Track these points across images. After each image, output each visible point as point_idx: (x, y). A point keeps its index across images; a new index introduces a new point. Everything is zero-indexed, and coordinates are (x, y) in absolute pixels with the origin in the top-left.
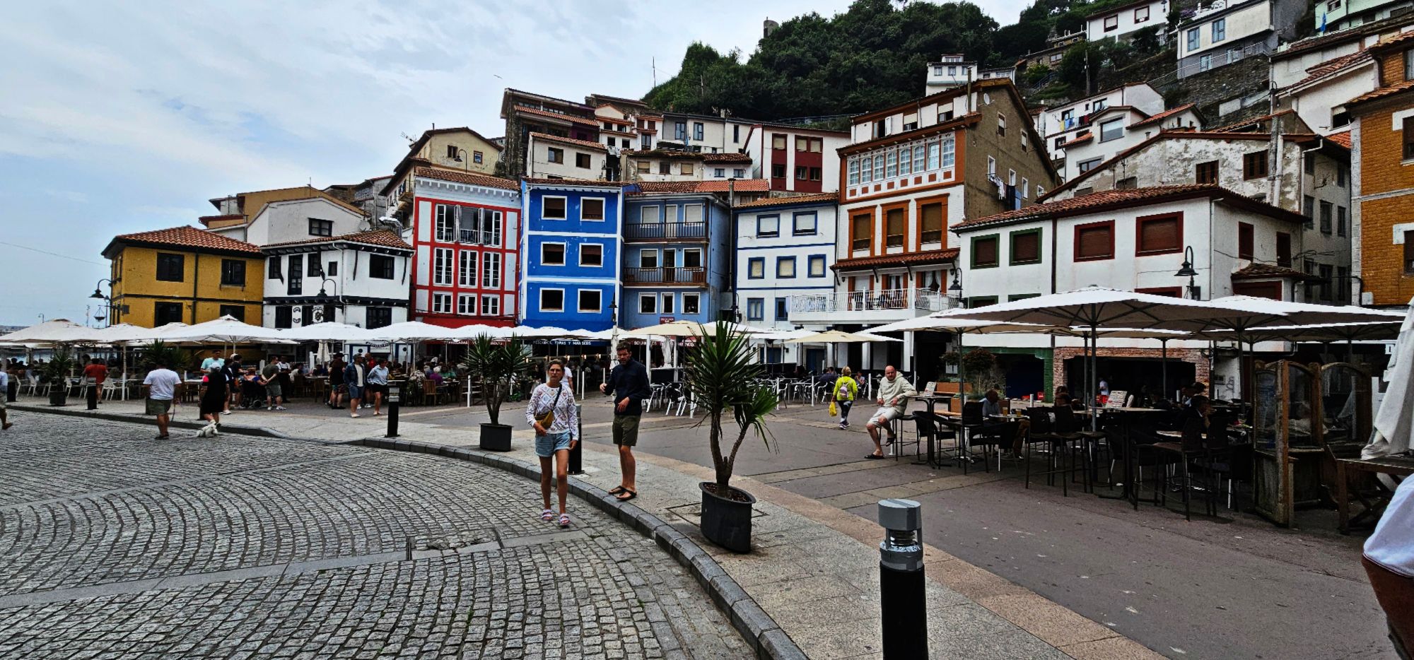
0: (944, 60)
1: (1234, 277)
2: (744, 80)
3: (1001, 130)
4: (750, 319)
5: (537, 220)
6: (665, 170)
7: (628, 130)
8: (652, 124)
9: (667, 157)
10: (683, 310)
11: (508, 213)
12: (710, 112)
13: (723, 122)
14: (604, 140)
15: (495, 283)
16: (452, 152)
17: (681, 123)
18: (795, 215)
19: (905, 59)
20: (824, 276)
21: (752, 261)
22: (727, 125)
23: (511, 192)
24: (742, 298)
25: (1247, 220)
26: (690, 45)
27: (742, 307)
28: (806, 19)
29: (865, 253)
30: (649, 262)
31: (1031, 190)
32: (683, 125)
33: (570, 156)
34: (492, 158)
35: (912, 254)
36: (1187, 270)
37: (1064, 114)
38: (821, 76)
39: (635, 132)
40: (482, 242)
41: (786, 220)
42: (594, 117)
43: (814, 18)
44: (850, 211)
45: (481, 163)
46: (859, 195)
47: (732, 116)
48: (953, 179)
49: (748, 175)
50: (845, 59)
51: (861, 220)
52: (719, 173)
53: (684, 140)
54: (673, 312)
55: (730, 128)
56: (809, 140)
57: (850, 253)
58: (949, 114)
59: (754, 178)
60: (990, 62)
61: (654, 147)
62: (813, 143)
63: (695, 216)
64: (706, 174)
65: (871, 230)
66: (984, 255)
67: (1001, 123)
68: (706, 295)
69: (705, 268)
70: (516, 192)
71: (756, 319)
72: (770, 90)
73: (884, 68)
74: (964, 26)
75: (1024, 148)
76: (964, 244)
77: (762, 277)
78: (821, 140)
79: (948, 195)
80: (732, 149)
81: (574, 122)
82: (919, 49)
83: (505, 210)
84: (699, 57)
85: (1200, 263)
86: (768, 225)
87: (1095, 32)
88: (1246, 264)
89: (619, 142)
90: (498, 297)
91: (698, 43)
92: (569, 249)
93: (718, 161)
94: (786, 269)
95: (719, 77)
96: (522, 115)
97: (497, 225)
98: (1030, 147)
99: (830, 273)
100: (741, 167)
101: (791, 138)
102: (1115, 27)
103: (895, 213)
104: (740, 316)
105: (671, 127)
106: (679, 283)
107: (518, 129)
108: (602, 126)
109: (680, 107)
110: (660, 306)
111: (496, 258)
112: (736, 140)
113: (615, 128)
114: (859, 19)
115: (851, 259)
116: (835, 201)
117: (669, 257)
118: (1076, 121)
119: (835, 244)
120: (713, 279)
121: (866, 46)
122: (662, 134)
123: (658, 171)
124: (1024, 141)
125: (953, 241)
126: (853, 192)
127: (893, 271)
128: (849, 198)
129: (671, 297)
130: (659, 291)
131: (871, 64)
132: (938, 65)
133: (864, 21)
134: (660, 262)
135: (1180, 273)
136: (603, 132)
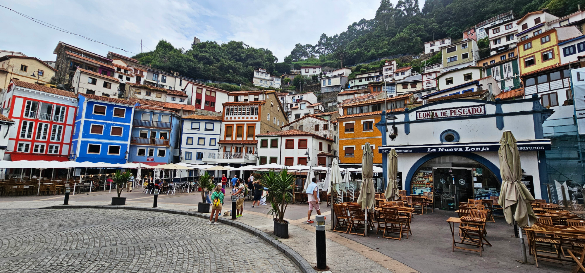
0: (260, 70)
1: (318, 155)
2: (185, 61)
3: (272, 105)
4: (186, 159)
5: (90, 114)
6: (148, 94)
7: (129, 73)
8: (142, 72)
9: (150, 89)
10: (158, 155)
11: (70, 108)
12: (170, 72)
13: (175, 77)
14: (116, 76)
15: (58, 139)
16: (24, 68)
17: (156, 74)
18: (206, 123)
19: (247, 67)
20: (215, 145)
21: (188, 138)
22: (177, 79)
23: (73, 99)
24: (183, 151)
25: (321, 141)
26: (161, 40)
27: (183, 155)
28: (211, 43)
29: (230, 139)
30: (144, 136)
31: (280, 123)
32: (157, 75)
33: (100, 83)
34: (49, 75)
35: (245, 141)
36: (307, 153)
37: (292, 97)
38: (216, 66)
39: (133, 74)
40: (53, 119)
41: (203, 124)
42: (112, 64)
43: (215, 43)
44: (225, 124)
45: (42, 76)
46: (229, 119)
47: (179, 75)
48: (257, 119)
49: (186, 102)
50: (226, 62)
51: (229, 128)
52: (173, 99)
53: (157, 81)
54: (153, 156)
55: (178, 80)
56: (211, 92)
57: (225, 139)
58: (257, 99)
59: (188, 104)
60: (274, 73)
61: (142, 83)
62: (212, 93)
63: (166, 119)
64: (168, 99)
65: (232, 132)
66: (264, 145)
67: (272, 103)
68: (169, 150)
69: (169, 140)
70: (76, 99)
71: (188, 159)
72: (196, 67)
73: (239, 68)
74: (266, 60)
75: (278, 110)
76: (259, 140)
77: (192, 144)
78: (215, 92)
79: (256, 124)
80: (178, 88)
81: (101, 65)
82: (252, 65)
83: (68, 107)
84: (164, 46)
85: (310, 152)
86: (195, 126)
87: (303, 72)
88: (321, 152)
89: (124, 77)
90: (59, 146)
91: (165, 40)
92: (106, 128)
93: (173, 94)
94: (201, 142)
95: (173, 58)
96: (71, 57)
97: (63, 112)
98: (280, 110)
99: (217, 145)
100: (183, 98)
101: (204, 90)
102: (308, 72)
103: (240, 127)
104: (182, 158)
105: (151, 75)
106: (157, 145)
107: (67, 63)
108: (116, 69)
109: (154, 66)
110: (147, 153)
111: (60, 127)
112: (180, 85)
113: (122, 71)
114: (232, 48)
115: (225, 141)
116: (221, 120)
117: (154, 134)
118: (295, 100)
119: (220, 135)
120: (172, 143)
121: (234, 59)
122: (146, 77)
123: (145, 94)
124: (278, 108)
125: (256, 139)
126: (227, 118)
127: (239, 146)
128: (225, 120)
129: (153, 150)
130: (147, 147)
131: (235, 66)
132: (258, 72)
133: (233, 49)
134: (149, 136)
135: (306, 154)
136: (116, 72)
